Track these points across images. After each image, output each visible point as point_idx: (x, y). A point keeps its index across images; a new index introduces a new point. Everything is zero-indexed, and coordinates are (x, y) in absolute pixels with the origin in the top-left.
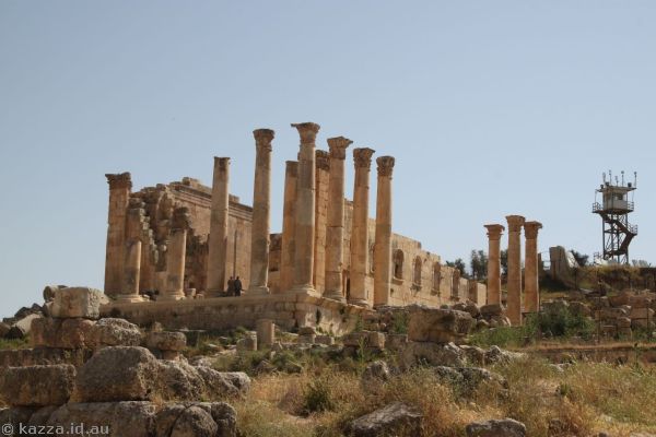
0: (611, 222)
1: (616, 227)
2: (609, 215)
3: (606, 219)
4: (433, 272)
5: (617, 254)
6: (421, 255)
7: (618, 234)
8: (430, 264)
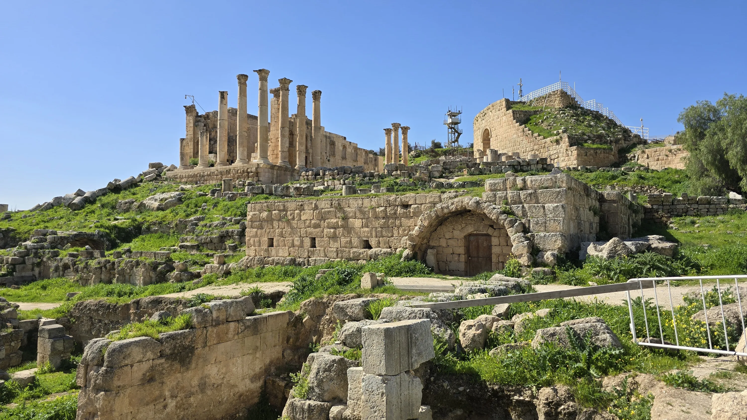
0: (451, 128)
1: (454, 131)
3: (449, 127)
4: (353, 152)
5: (454, 142)
6: (346, 143)
7: (454, 134)
8: (352, 148)
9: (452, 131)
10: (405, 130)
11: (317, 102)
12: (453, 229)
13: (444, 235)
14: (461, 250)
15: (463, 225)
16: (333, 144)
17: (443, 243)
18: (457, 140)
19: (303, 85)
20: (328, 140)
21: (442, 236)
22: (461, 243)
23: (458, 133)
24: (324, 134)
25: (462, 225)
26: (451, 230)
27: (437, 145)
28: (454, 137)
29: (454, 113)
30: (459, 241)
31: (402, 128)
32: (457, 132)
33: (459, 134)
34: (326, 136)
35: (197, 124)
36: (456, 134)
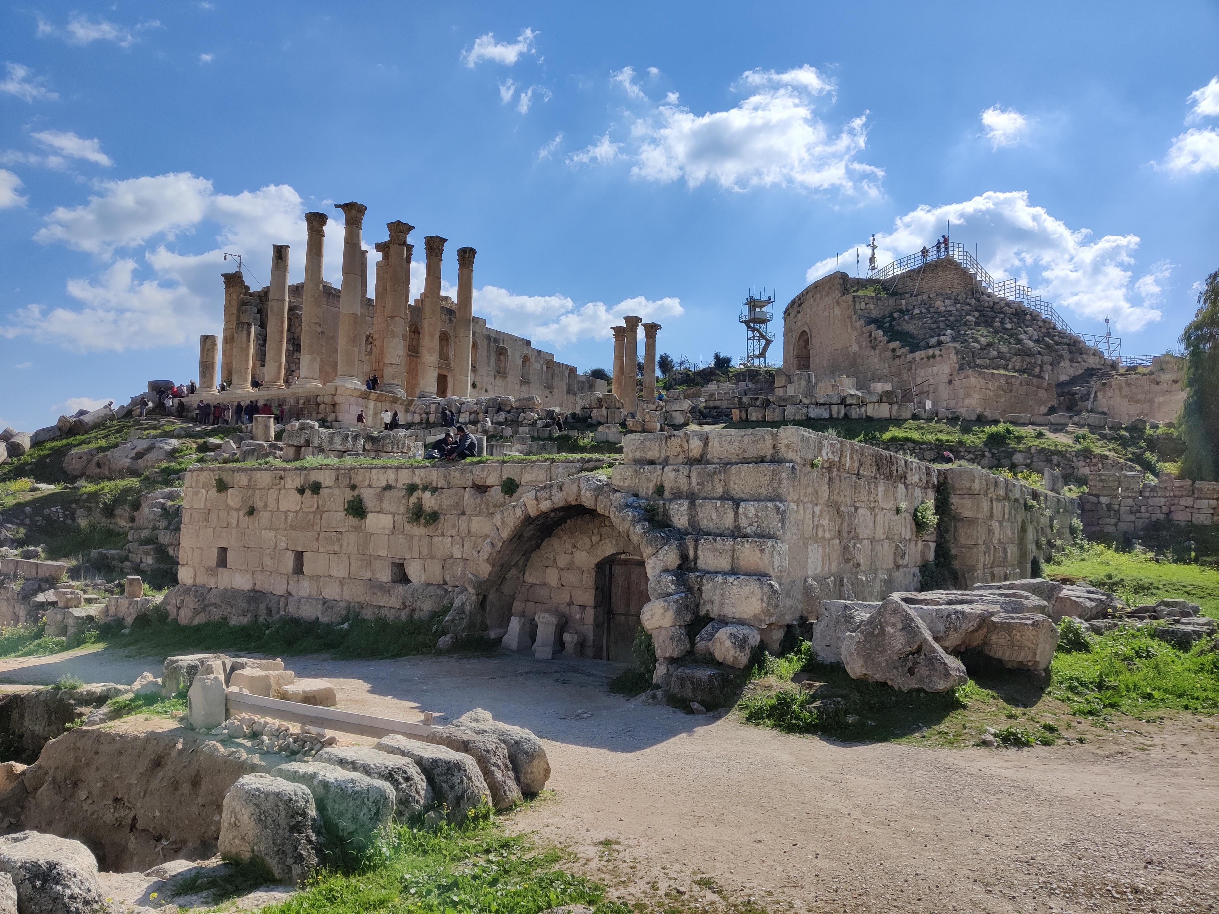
0: (753, 330)
1: (758, 335)
2: (752, 324)
3: (749, 327)
4: (545, 369)
5: (758, 357)
6: (530, 353)
7: (759, 340)
8: (542, 362)
9: (754, 336)
10: (652, 329)
11: (465, 271)
12: (575, 547)
13: (555, 560)
14: (587, 597)
15: (595, 539)
16: (501, 352)
17: (552, 577)
18: (762, 355)
19: (438, 237)
20: (492, 344)
21: (550, 563)
22: (589, 580)
23: (767, 340)
24: (486, 333)
25: (593, 538)
26: (568, 546)
27: (722, 363)
28: (757, 348)
29: (760, 301)
30: (585, 575)
31: (644, 325)
32: (764, 337)
33: (768, 342)
34: (489, 338)
35: (243, 308)
36: (763, 342)
